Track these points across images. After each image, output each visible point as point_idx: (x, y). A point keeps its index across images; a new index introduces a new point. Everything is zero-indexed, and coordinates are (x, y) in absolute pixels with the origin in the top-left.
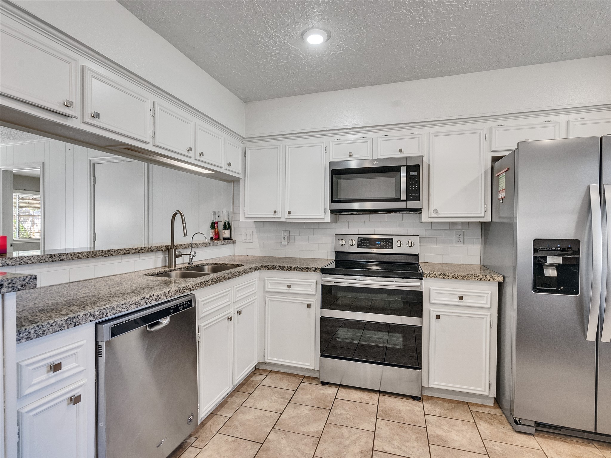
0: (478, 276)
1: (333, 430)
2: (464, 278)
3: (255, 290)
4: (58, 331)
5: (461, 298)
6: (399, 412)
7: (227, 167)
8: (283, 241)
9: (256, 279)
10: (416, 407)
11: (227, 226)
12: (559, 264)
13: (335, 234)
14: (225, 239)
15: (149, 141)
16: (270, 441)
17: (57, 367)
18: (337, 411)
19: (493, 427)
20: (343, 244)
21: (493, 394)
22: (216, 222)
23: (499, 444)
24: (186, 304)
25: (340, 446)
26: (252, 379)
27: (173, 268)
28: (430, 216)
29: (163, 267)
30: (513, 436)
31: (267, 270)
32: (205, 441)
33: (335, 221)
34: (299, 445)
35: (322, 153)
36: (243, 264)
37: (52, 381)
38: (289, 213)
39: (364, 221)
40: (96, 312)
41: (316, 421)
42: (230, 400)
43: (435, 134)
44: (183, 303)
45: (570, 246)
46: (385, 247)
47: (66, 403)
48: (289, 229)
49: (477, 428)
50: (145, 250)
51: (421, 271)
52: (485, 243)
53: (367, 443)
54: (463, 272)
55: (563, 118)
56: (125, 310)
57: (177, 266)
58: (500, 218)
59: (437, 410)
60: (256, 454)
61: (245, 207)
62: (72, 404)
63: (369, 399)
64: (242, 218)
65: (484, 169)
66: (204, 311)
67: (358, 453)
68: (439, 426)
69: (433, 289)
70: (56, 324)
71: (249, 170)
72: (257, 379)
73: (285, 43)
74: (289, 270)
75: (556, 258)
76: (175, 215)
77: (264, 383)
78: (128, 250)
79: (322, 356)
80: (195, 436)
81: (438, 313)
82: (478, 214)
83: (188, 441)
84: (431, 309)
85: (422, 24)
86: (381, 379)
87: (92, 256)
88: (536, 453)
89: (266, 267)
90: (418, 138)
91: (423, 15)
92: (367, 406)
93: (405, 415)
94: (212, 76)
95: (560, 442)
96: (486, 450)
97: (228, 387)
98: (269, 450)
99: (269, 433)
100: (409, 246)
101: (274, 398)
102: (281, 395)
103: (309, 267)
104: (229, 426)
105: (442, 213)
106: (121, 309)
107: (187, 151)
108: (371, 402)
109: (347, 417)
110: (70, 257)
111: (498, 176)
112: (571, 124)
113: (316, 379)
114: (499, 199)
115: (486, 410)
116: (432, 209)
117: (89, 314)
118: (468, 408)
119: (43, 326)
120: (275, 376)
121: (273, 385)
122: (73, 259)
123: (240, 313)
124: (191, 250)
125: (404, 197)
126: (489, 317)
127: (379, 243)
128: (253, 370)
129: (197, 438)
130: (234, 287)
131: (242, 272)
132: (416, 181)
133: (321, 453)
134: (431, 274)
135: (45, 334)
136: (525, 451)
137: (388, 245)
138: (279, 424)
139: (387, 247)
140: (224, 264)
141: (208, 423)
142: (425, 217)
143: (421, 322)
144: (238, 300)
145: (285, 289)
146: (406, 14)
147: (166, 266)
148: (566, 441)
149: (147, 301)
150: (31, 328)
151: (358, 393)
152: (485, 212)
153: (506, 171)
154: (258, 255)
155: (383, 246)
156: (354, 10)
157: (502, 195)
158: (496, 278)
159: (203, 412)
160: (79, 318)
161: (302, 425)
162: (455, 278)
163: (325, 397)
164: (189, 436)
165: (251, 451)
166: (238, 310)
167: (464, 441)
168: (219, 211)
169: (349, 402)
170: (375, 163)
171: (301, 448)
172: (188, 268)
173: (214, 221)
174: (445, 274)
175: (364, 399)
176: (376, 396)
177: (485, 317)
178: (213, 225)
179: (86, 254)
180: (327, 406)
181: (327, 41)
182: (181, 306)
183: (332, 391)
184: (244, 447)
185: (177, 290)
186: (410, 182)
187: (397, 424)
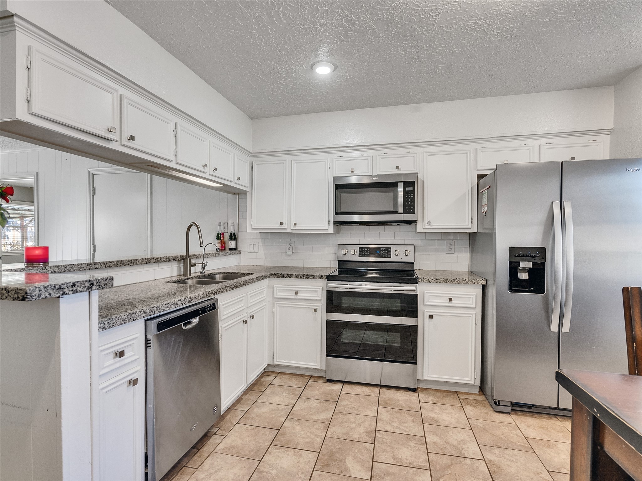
0: (465, 280)
1: (341, 417)
2: (453, 282)
3: (265, 296)
4: (123, 324)
5: (451, 300)
6: (397, 402)
7: (236, 181)
8: (288, 251)
9: (266, 287)
10: (412, 397)
11: (233, 237)
12: (530, 268)
13: (338, 244)
14: (230, 249)
15: (172, 160)
16: (286, 428)
17: (122, 354)
18: (343, 402)
19: (477, 409)
20: (345, 254)
21: (478, 383)
22: (222, 233)
23: (481, 422)
24: (211, 306)
25: (347, 428)
26: (262, 380)
27: (189, 277)
28: (425, 227)
29: (178, 276)
30: (493, 415)
31: (275, 278)
32: (227, 430)
33: (337, 232)
34: (312, 429)
35: (326, 168)
36: (253, 273)
37: (118, 365)
38: (295, 224)
39: (365, 232)
40: (147, 310)
41: (324, 411)
42: (245, 398)
43: (428, 154)
44: (209, 305)
45: (538, 253)
46: (384, 256)
47: (126, 384)
48: (294, 240)
49: (464, 411)
50: (163, 259)
51: (416, 277)
52: (472, 252)
53: (370, 425)
54: (452, 277)
55: (536, 143)
56: (167, 309)
57: (191, 274)
58: (484, 229)
59: (431, 399)
60: (275, 438)
61: (252, 218)
62: (131, 386)
63: (371, 392)
64: (249, 230)
65: (471, 186)
66: (224, 314)
67: (363, 433)
68: (432, 410)
69: (427, 292)
70: (121, 318)
71: (256, 184)
72: (267, 380)
73: (295, 72)
74: (297, 278)
75: (527, 263)
76: (190, 226)
77: (274, 383)
78: (150, 259)
79: (328, 356)
80: (217, 427)
81: (431, 314)
82: (466, 225)
83: (212, 430)
84: (425, 310)
85: (416, 62)
86: (382, 374)
87: (121, 265)
88: (511, 426)
89: (275, 275)
90: (413, 156)
91: (417, 56)
92: (370, 397)
93: (403, 403)
94: (224, 96)
95: (530, 418)
96: (471, 426)
97: (243, 385)
98: (285, 434)
99: (284, 422)
100: (406, 255)
101: (285, 394)
102: (291, 392)
103: (316, 275)
104: (247, 418)
105: (435, 225)
106: (164, 308)
107: (203, 167)
108: (373, 394)
109: (352, 407)
110: (103, 265)
111: (482, 192)
112: (542, 148)
113: (322, 378)
114: (483, 213)
115: (472, 397)
116: (426, 221)
117: (143, 311)
118: (457, 396)
119: (113, 319)
120: (284, 376)
121: (283, 384)
122: (105, 268)
123: (253, 317)
124: (203, 260)
125: (401, 210)
126: (474, 315)
127: (379, 252)
128: (263, 372)
129: (219, 428)
130: (248, 293)
131: (255, 280)
132: (412, 196)
133: (331, 434)
134: (425, 278)
135: (114, 326)
136: (501, 426)
137: (386, 254)
138: (292, 415)
139: (386, 256)
140: (234, 273)
141: (227, 416)
142: (420, 228)
143: (417, 322)
144: (251, 306)
145: (292, 295)
146: (402, 54)
147: (181, 275)
148: (536, 417)
149: (183, 303)
150: (105, 320)
151: (361, 388)
152: (472, 223)
153: (488, 189)
154: (264, 265)
155: (383, 255)
156: (358, 49)
157: (485, 209)
158: (480, 281)
159: (225, 404)
160: (136, 314)
161: (313, 414)
162: (445, 282)
163: (331, 392)
164: (212, 427)
165: (269, 435)
166: (251, 314)
167: (453, 421)
168: (224, 222)
169: (353, 395)
170: (374, 179)
171: (314, 431)
172: (202, 277)
173: (220, 232)
174: (437, 279)
175: (367, 392)
176: (377, 390)
177: (471, 315)
178: (219, 236)
179: (115, 263)
180: (334, 399)
181: (333, 71)
182: (207, 308)
183: (338, 387)
184: (263, 433)
185: (204, 294)
186: (407, 197)
187: (396, 410)
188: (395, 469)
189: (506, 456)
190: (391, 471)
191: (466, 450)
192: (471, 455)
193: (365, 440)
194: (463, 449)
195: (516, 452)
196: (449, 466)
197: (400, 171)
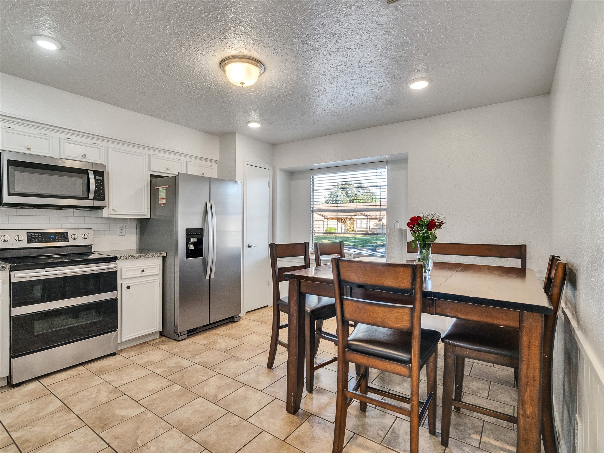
1: (72, 399)
2: (145, 257)
5: (143, 271)
10: (117, 358)
12: (195, 242)
18: (59, 390)
19: (167, 345)
20: (8, 240)
23: (176, 350)
25: (90, 400)
28: (109, 213)
30: (179, 343)
39: (30, 216)
41: (49, 404)
43: (112, 149)
45: (199, 232)
46: (60, 241)
49: (161, 349)
53: (107, 388)
59: (133, 353)
63: (77, 372)
65: (146, 182)
67: (108, 394)
68: (141, 358)
69: (124, 268)
75: (194, 239)
81: (128, 285)
82: (143, 213)
84: (123, 283)
88: (192, 344)
90: (99, 148)
92: (82, 375)
93: (116, 365)
96: (173, 354)
99: (10, 436)
105: (118, 211)
108: (81, 372)
111: (158, 189)
112: (188, 164)
114: (160, 204)
116: (111, 208)
118: (148, 344)
125: (91, 196)
126: (158, 280)
127: (53, 237)
132: (102, 184)
133: (81, 412)
134: (123, 256)
137: (63, 239)
139: (62, 241)
142: (105, 214)
143: (117, 294)
152: (147, 212)
155: (59, 239)
157: (162, 201)
158: (161, 254)
162: (139, 257)
167: (160, 356)
169: (62, 382)
174: (132, 256)
175: (73, 374)
176: (81, 368)
177: (156, 280)
180: (45, 394)
186: (97, 185)
187: (116, 371)
188: (155, 396)
189: (203, 356)
190: (154, 398)
191: (183, 365)
192: (188, 365)
193: (116, 397)
194: (181, 365)
195: (205, 353)
196: (183, 376)
197: (86, 159)
